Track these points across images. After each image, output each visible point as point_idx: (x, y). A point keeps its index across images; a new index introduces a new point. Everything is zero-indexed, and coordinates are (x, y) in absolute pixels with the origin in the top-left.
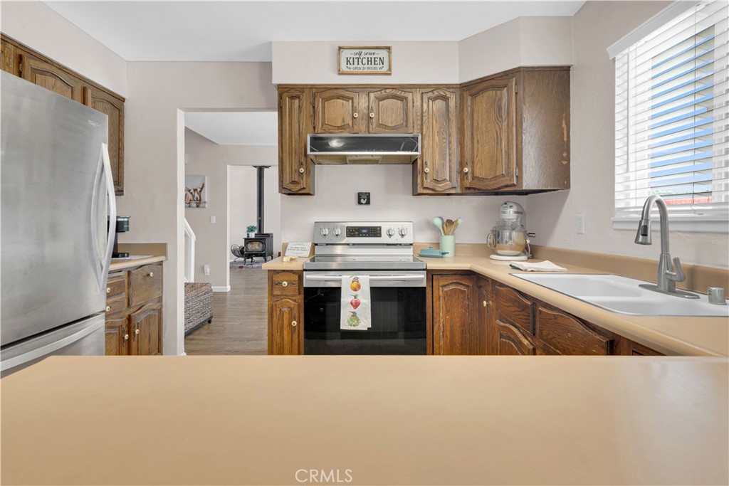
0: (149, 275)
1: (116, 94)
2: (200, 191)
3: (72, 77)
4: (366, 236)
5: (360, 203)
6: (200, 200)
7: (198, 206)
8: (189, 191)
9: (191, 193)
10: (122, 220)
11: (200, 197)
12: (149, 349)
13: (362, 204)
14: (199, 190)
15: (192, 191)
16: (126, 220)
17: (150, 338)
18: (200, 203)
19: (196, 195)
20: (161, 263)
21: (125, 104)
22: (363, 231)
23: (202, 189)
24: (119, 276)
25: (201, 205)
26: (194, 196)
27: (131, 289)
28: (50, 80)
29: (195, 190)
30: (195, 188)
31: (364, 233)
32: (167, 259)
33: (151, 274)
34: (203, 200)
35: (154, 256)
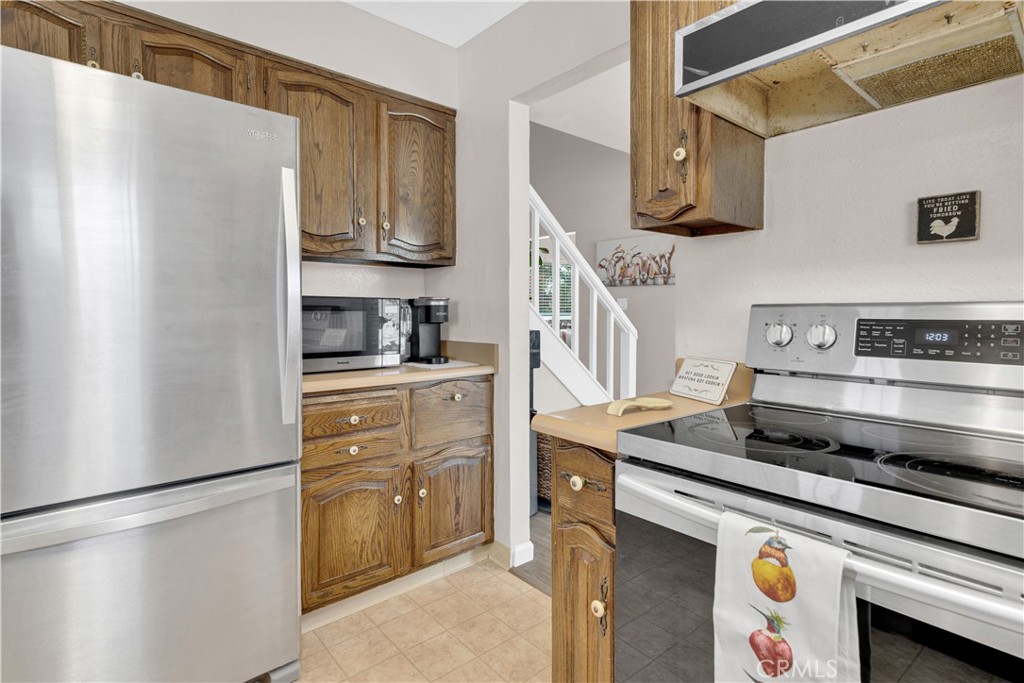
0: (453, 398)
1: (438, 105)
2: (669, 258)
3: (354, 89)
4: (941, 357)
5: (925, 235)
6: (669, 273)
7: (665, 283)
8: (654, 259)
9: (657, 262)
10: (436, 303)
11: (669, 266)
12: (457, 524)
13: (937, 237)
14: (667, 256)
15: (658, 259)
16: (442, 303)
17: (458, 505)
18: (668, 278)
19: (664, 265)
20: (489, 379)
21: (456, 119)
22: (930, 337)
23: (671, 254)
24: (388, 397)
25: (670, 281)
26: (660, 267)
27: (413, 420)
28: (313, 97)
29: (662, 257)
30: (661, 253)
31: (934, 345)
32: (497, 372)
33: (458, 397)
34: (672, 271)
35: (481, 365)
